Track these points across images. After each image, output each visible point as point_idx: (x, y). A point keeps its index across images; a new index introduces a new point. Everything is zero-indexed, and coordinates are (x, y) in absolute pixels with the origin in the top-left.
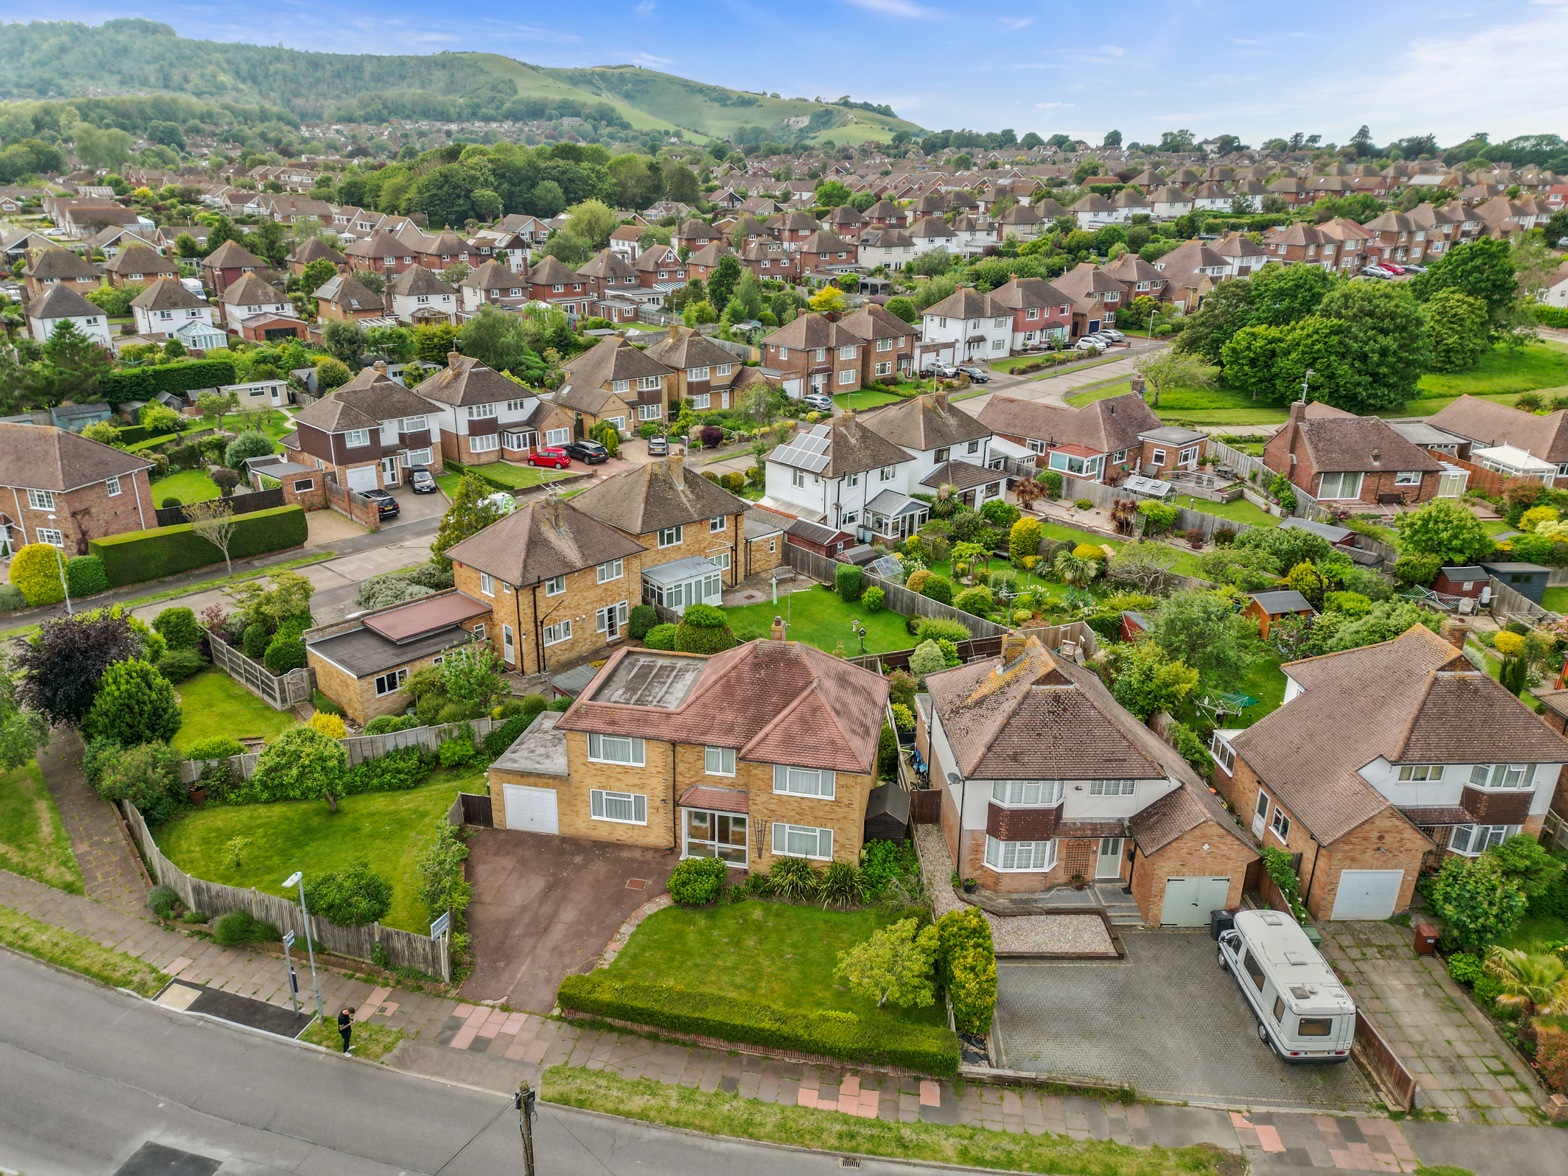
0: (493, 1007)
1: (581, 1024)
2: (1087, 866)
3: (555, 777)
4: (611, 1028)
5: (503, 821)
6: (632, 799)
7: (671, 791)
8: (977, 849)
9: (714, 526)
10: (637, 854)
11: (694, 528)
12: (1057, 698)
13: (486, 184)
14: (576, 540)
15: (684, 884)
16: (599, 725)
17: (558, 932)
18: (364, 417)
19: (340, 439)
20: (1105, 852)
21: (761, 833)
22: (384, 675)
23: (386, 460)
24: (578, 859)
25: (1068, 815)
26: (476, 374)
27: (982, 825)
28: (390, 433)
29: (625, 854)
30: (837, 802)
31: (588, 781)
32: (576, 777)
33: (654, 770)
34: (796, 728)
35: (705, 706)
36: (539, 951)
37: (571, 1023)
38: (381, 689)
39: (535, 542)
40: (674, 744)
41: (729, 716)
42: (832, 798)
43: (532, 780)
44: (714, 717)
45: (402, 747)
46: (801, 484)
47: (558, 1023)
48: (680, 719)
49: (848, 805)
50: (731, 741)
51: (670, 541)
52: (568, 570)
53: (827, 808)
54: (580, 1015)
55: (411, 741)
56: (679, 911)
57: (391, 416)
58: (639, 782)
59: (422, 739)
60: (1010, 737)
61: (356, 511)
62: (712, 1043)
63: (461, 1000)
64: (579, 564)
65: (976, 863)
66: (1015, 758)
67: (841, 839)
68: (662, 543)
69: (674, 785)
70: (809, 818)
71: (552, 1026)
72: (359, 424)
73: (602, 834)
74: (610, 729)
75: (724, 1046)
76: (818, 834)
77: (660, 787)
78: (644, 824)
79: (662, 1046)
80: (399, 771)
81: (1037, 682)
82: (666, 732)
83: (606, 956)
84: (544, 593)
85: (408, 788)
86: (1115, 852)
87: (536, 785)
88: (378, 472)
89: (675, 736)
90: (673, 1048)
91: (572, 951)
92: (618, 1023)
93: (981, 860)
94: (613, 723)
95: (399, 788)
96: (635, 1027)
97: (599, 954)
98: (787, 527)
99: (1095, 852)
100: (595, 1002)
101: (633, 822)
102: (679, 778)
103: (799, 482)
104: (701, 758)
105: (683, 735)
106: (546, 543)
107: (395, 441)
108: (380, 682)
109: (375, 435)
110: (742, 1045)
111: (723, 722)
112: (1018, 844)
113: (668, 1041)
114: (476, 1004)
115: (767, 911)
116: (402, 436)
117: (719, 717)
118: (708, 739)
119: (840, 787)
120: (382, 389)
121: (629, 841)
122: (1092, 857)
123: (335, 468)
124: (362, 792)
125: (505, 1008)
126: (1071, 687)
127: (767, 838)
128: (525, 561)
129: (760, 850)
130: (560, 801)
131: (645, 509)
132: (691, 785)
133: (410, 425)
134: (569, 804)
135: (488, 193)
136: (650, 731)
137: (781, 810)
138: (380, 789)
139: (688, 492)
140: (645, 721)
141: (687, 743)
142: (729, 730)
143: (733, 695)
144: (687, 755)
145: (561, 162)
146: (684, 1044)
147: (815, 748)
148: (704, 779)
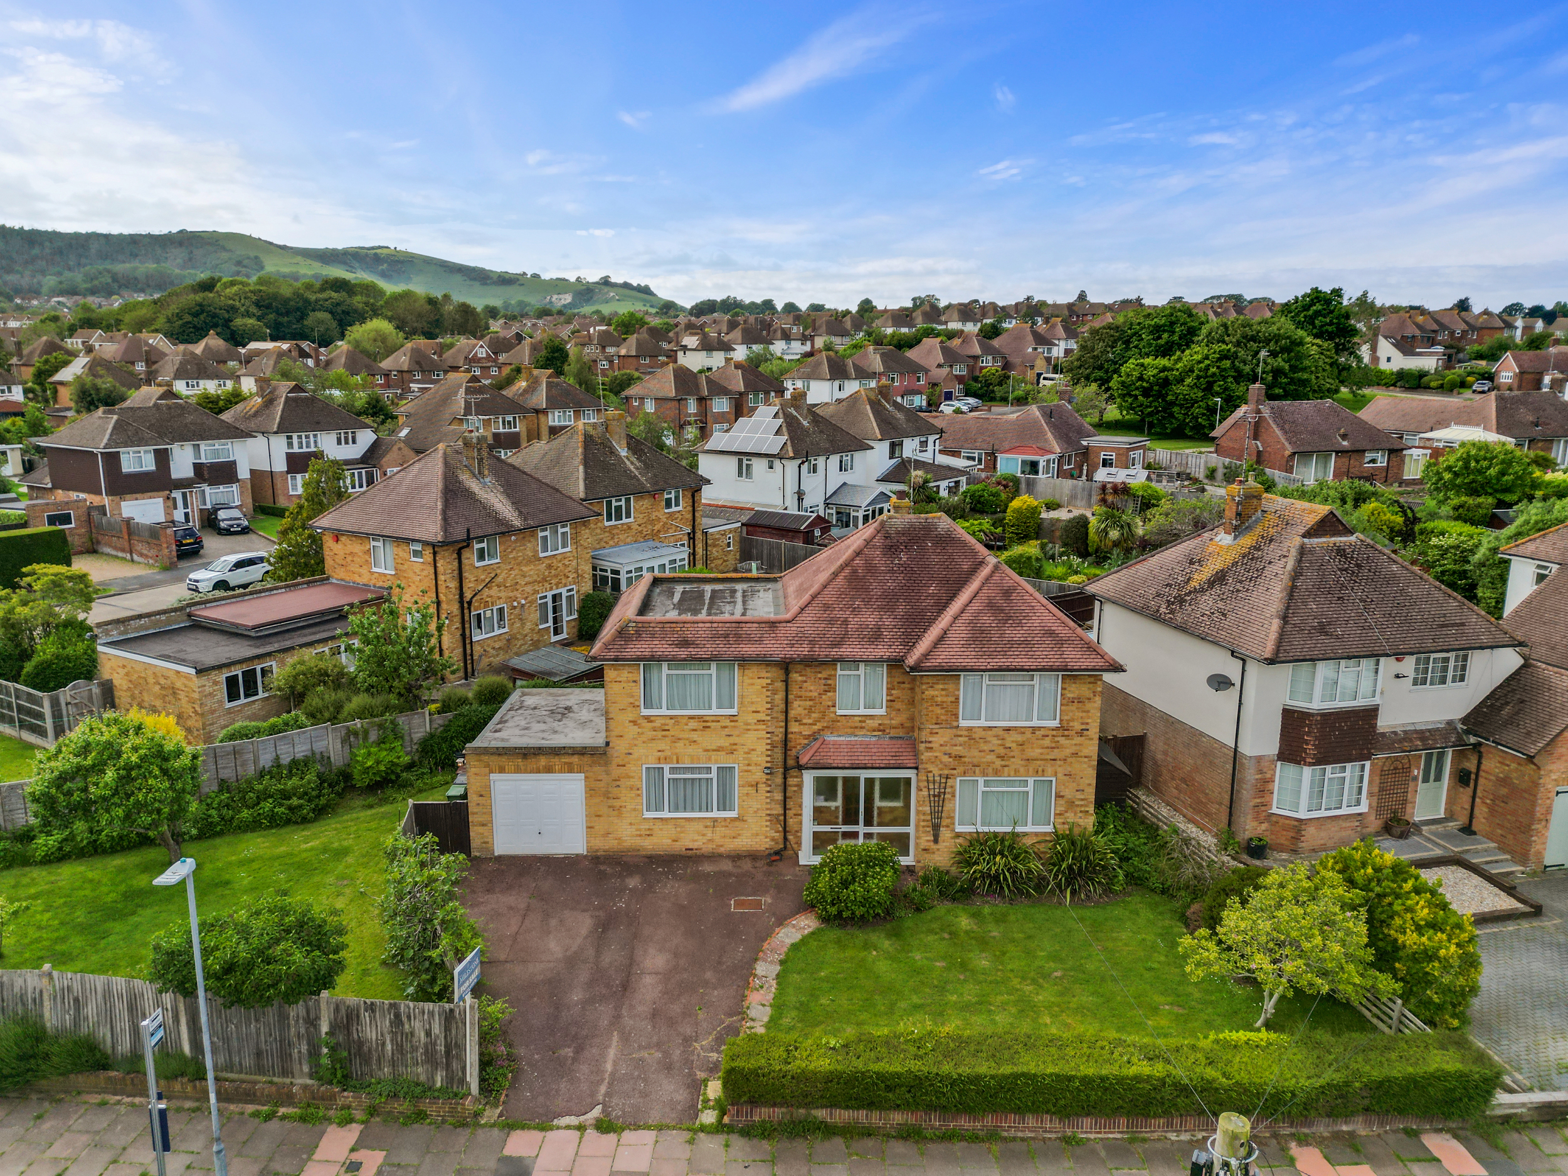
0: (581, 1128)
1: (765, 1132)
2: (1405, 802)
3: (581, 751)
4: (829, 1131)
5: (487, 845)
6: (714, 775)
7: (779, 751)
8: (1264, 787)
9: (668, 504)
10: (727, 866)
11: (646, 503)
12: (1340, 551)
13: (248, 314)
14: (508, 496)
15: (845, 884)
16: (662, 648)
17: (648, 989)
18: (148, 434)
19: (112, 460)
20: (1426, 780)
21: (939, 799)
22: (238, 671)
23: (177, 495)
24: (633, 882)
25: (1385, 723)
26: (295, 399)
27: (1272, 747)
28: (183, 461)
29: (707, 868)
30: (1063, 728)
31: (638, 752)
32: (619, 747)
33: (752, 719)
34: (987, 619)
35: (826, 607)
36: (628, 1022)
37: (746, 1132)
38: (233, 695)
39: (453, 492)
40: (786, 666)
41: (870, 618)
42: (1055, 723)
43: (543, 761)
44: (845, 622)
45: (285, 760)
46: (749, 474)
47: (722, 1138)
48: (793, 628)
49: (1081, 733)
50: (882, 651)
51: (619, 517)
52: (503, 529)
53: (1047, 742)
54: (762, 1114)
55: (301, 750)
56: (834, 934)
57: (182, 437)
58: (725, 742)
59: (319, 746)
60: (1305, 603)
61: (139, 547)
62: (1030, 1127)
63: (510, 1126)
64: (517, 523)
65: (1261, 810)
66: (1322, 629)
67: (1068, 793)
68: (609, 519)
69: (786, 741)
70: (1017, 762)
71: (711, 1145)
72: (141, 442)
73: (662, 841)
74: (683, 653)
75: (1051, 1127)
76: (1030, 788)
77: (762, 747)
78: (733, 814)
79: (935, 1148)
80: (286, 795)
81: (1308, 534)
82: (776, 648)
83: (752, 1013)
84: (470, 558)
85: (305, 821)
86: (1438, 778)
87: (549, 770)
88: (166, 508)
89: (791, 652)
90: (958, 1146)
91: (688, 1013)
92: (841, 1116)
93: (1267, 805)
94: (685, 643)
95: (288, 822)
96: (875, 1118)
97: (739, 1011)
98: (744, 519)
99: (1415, 779)
100: (802, 1077)
101: (715, 814)
102: (794, 728)
103: (744, 471)
104: (830, 688)
105: (804, 650)
106: (469, 495)
107: (189, 473)
108: (232, 682)
109: (162, 458)
110: (1087, 1122)
111: (862, 627)
112: (1329, 768)
113: (947, 1137)
114: (544, 1128)
115: (976, 915)
116: (198, 467)
117: (854, 622)
118: (846, 651)
119: (1067, 702)
120: (169, 407)
121: (708, 848)
122: (1411, 784)
123: (105, 500)
124: (221, 834)
125: (604, 1126)
126: (1353, 538)
127: (948, 806)
128: (444, 512)
129: (936, 828)
130: (591, 792)
131: (586, 472)
132: (814, 737)
133: (211, 451)
134: (607, 795)
135: (251, 321)
136: (748, 650)
137: (973, 755)
138: (254, 826)
139: (634, 460)
140: (738, 636)
141: (810, 662)
142: (876, 636)
143: (867, 590)
144: (807, 684)
145: (334, 295)
146: (975, 1138)
147: (1026, 643)
148: (834, 725)
